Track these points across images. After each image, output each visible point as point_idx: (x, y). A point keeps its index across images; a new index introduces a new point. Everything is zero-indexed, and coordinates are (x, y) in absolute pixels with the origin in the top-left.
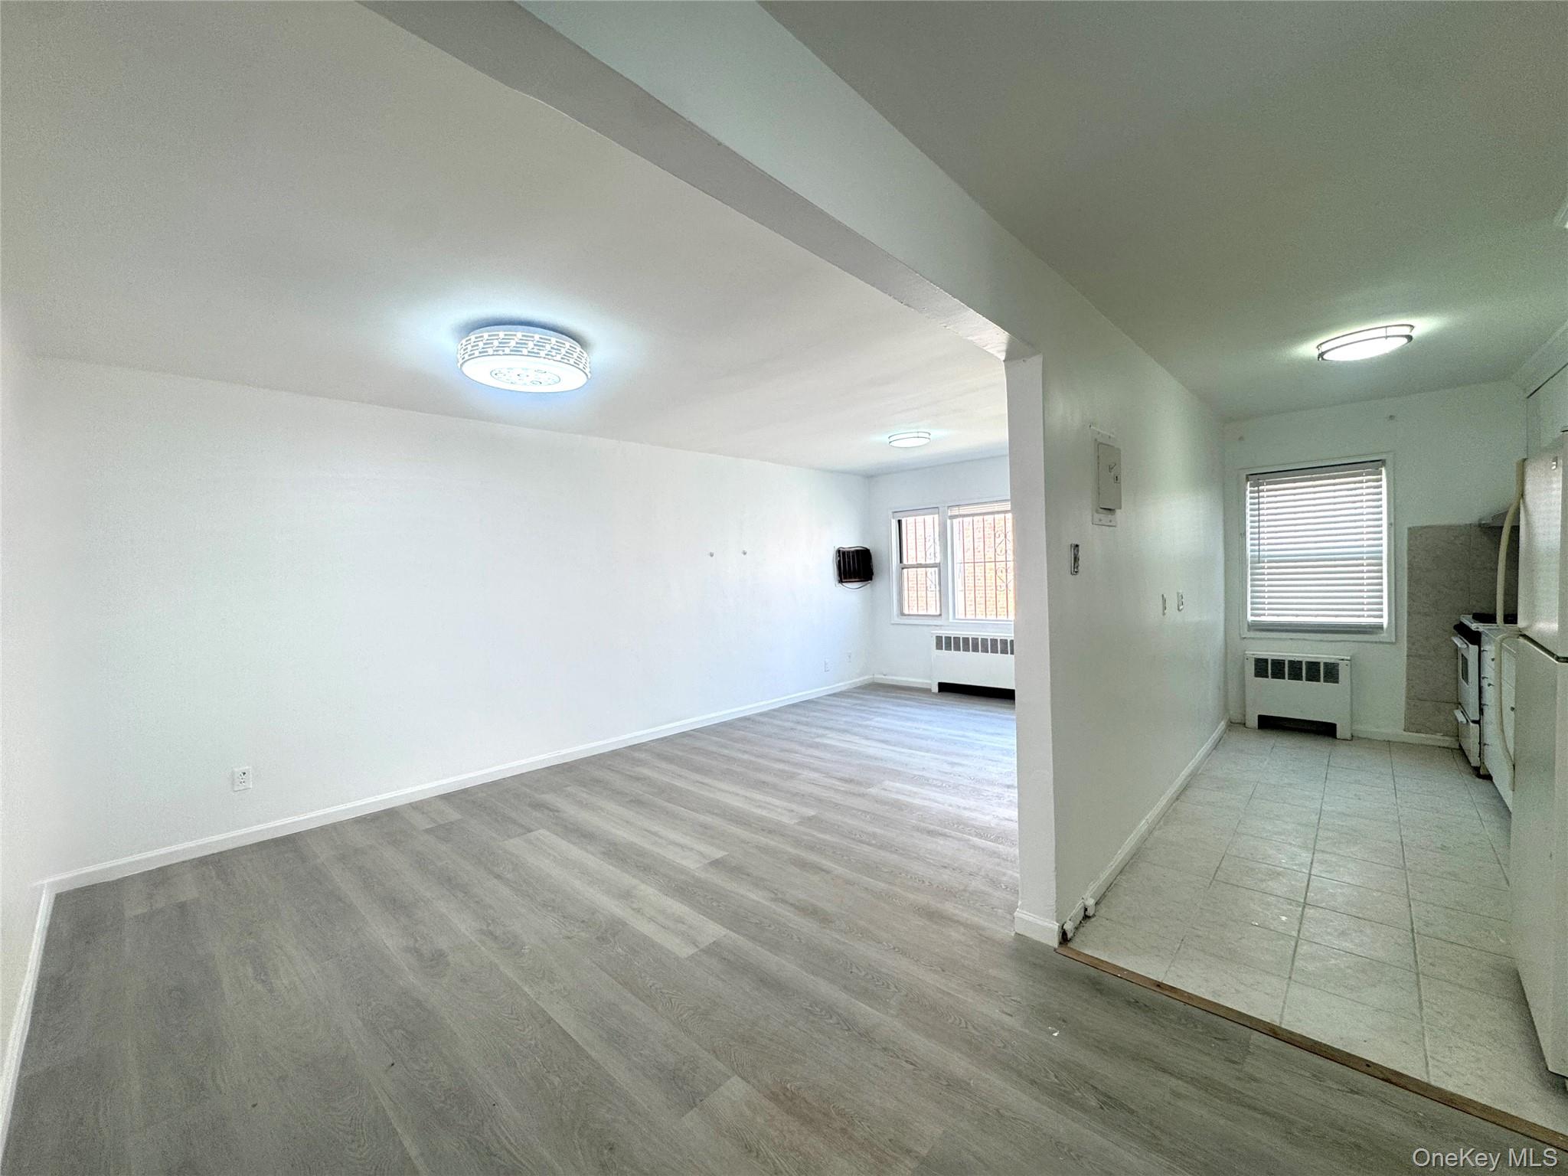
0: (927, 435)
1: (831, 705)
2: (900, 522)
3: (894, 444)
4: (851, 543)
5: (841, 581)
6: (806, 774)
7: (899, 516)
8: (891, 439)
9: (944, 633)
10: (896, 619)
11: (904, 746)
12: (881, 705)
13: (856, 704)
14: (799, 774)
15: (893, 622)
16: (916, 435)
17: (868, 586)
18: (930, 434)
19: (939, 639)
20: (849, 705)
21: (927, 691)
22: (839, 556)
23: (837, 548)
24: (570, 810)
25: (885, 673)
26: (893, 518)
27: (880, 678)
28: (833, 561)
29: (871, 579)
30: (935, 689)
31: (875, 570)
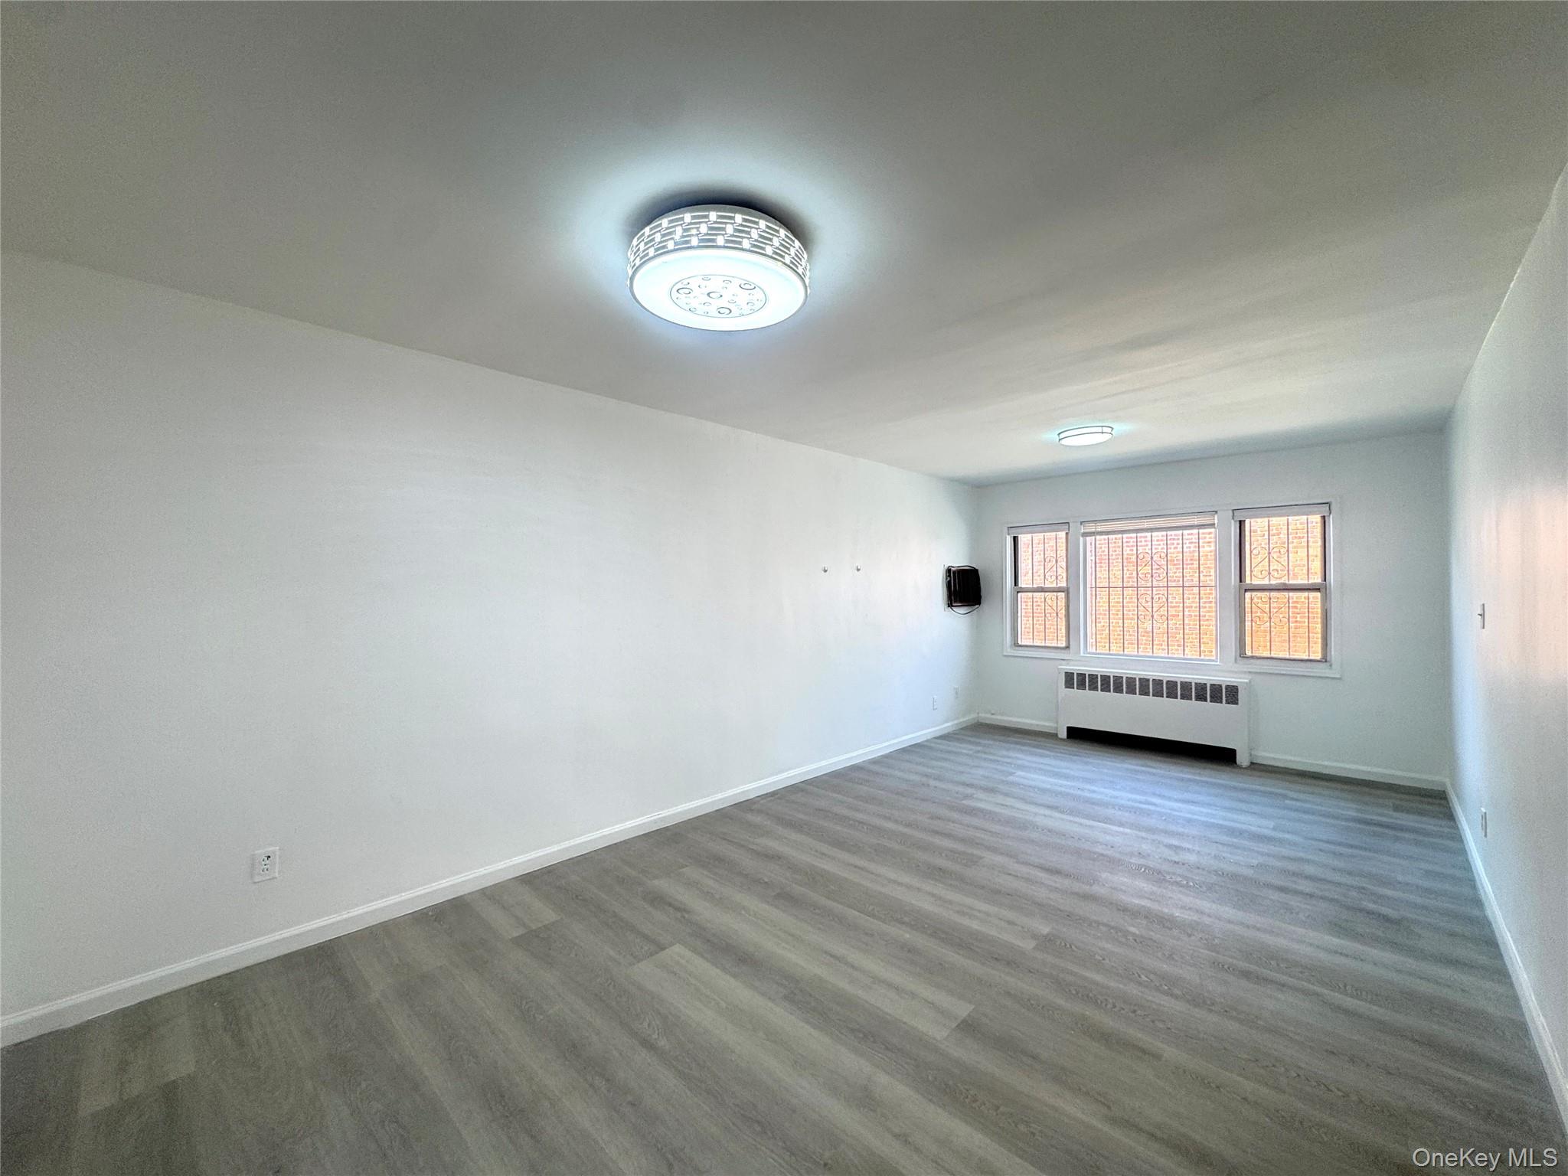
0: (1109, 430)
1: (949, 752)
2: (1015, 539)
3: (1063, 442)
4: (960, 562)
5: (950, 605)
6: (989, 857)
7: (1014, 533)
8: (1062, 436)
9: (1076, 668)
10: (1009, 651)
11: (1088, 817)
12: (1011, 754)
13: (978, 752)
14: (981, 858)
15: (1005, 654)
16: (1100, 430)
17: (977, 610)
18: (1112, 429)
19: (1069, 676)
20: (971, 752)
21: (1053, 736)
22: (950, 576)
23: (946, 566)
24: (704, 911)
25: (993, 712)
26: (1009, 534)
27: (987, 717)
28: (943, 581)
29: (979, 603)
30: (1063, 734)
31: (983, 593)
